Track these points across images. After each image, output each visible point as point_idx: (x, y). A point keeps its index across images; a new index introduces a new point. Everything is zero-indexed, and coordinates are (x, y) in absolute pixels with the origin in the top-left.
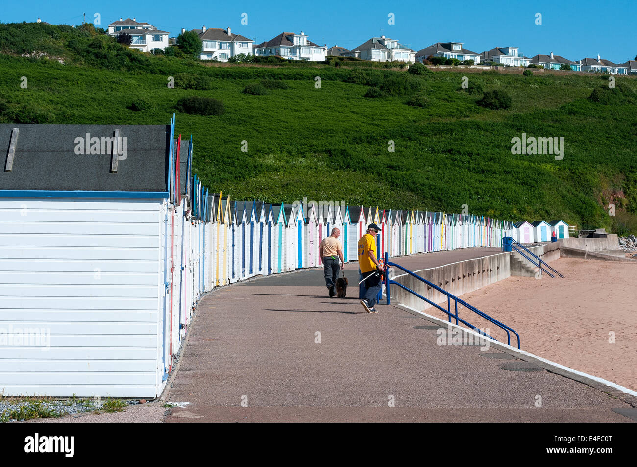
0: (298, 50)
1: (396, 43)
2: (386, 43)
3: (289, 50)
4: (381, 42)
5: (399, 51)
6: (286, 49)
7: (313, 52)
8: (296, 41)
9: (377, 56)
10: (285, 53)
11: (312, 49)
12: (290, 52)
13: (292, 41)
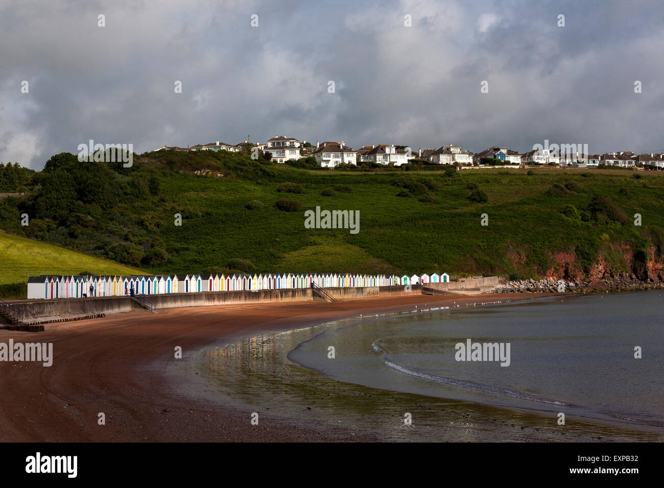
0: (388, 157)
1: (459, 150)
2: (452, 150)
3: (382, 156)
4: (448, 149)
5: (460, 155)
6: (380, 156)
7: (399, 158)
8: (387, 150)
9: (444, 159)
10: (379, 159)
11: (399, 156)
12: (383, 158)
13: (385, 152)
